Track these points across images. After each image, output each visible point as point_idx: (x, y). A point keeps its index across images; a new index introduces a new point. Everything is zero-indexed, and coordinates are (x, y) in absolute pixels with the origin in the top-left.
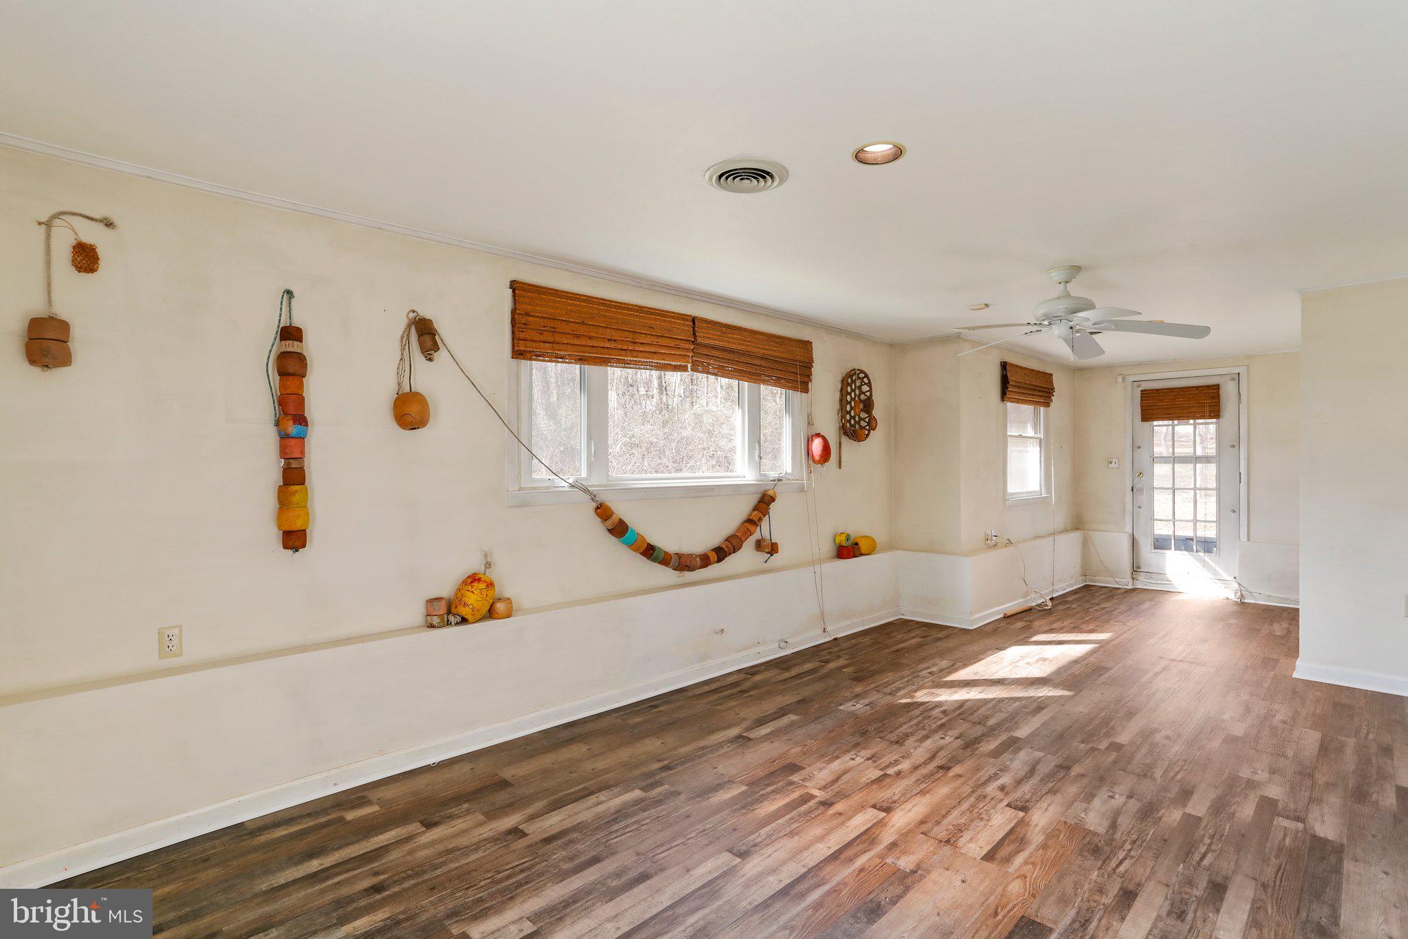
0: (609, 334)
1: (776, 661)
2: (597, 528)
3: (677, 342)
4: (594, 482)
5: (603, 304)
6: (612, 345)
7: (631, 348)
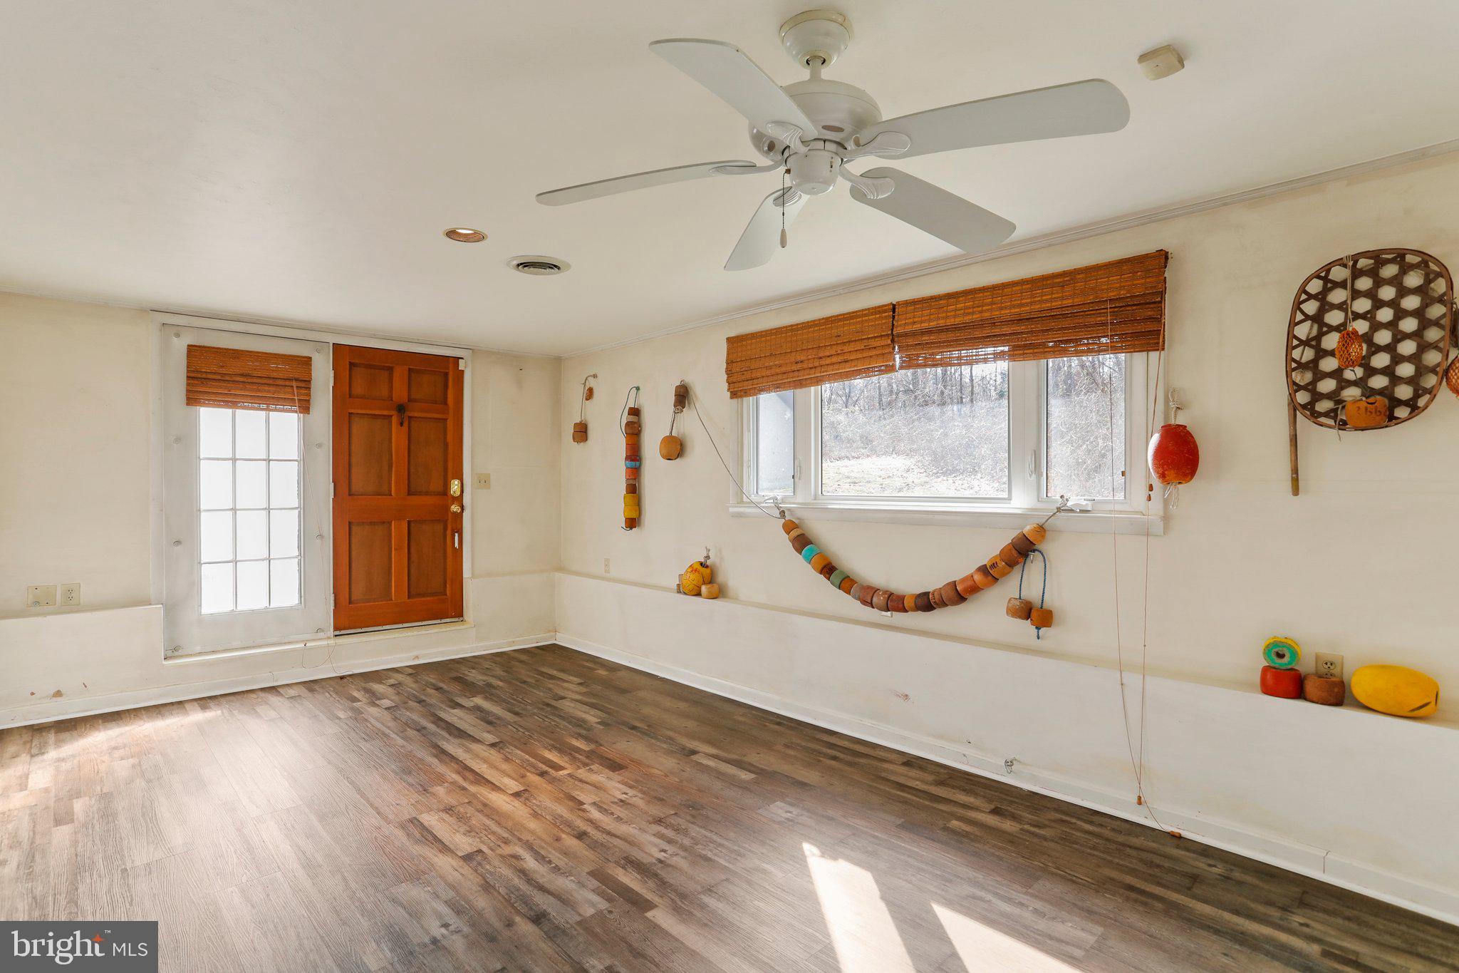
0: (792, 358)
1: (982, 781)
2: (784, 541)
3: (866, 343)
4: (796, 502)
5: (792, 330)
6: (799, 366)
7: (817, 364)
